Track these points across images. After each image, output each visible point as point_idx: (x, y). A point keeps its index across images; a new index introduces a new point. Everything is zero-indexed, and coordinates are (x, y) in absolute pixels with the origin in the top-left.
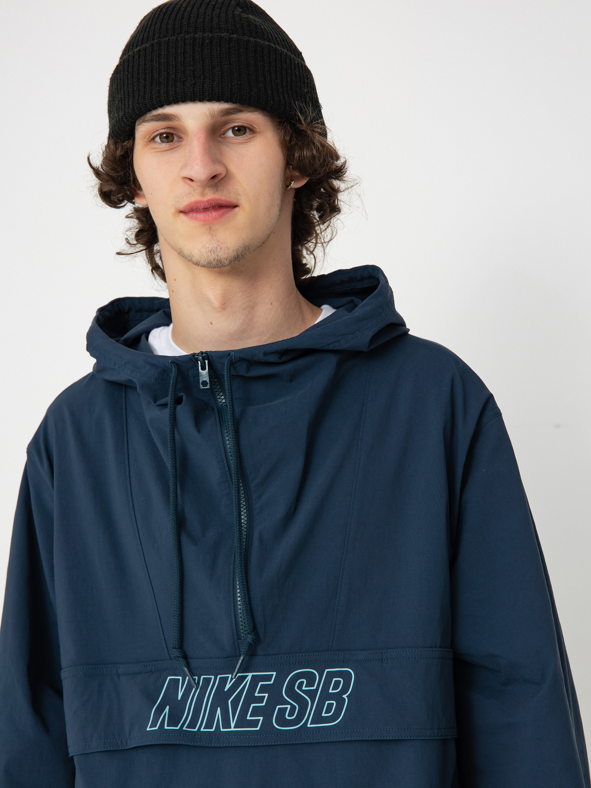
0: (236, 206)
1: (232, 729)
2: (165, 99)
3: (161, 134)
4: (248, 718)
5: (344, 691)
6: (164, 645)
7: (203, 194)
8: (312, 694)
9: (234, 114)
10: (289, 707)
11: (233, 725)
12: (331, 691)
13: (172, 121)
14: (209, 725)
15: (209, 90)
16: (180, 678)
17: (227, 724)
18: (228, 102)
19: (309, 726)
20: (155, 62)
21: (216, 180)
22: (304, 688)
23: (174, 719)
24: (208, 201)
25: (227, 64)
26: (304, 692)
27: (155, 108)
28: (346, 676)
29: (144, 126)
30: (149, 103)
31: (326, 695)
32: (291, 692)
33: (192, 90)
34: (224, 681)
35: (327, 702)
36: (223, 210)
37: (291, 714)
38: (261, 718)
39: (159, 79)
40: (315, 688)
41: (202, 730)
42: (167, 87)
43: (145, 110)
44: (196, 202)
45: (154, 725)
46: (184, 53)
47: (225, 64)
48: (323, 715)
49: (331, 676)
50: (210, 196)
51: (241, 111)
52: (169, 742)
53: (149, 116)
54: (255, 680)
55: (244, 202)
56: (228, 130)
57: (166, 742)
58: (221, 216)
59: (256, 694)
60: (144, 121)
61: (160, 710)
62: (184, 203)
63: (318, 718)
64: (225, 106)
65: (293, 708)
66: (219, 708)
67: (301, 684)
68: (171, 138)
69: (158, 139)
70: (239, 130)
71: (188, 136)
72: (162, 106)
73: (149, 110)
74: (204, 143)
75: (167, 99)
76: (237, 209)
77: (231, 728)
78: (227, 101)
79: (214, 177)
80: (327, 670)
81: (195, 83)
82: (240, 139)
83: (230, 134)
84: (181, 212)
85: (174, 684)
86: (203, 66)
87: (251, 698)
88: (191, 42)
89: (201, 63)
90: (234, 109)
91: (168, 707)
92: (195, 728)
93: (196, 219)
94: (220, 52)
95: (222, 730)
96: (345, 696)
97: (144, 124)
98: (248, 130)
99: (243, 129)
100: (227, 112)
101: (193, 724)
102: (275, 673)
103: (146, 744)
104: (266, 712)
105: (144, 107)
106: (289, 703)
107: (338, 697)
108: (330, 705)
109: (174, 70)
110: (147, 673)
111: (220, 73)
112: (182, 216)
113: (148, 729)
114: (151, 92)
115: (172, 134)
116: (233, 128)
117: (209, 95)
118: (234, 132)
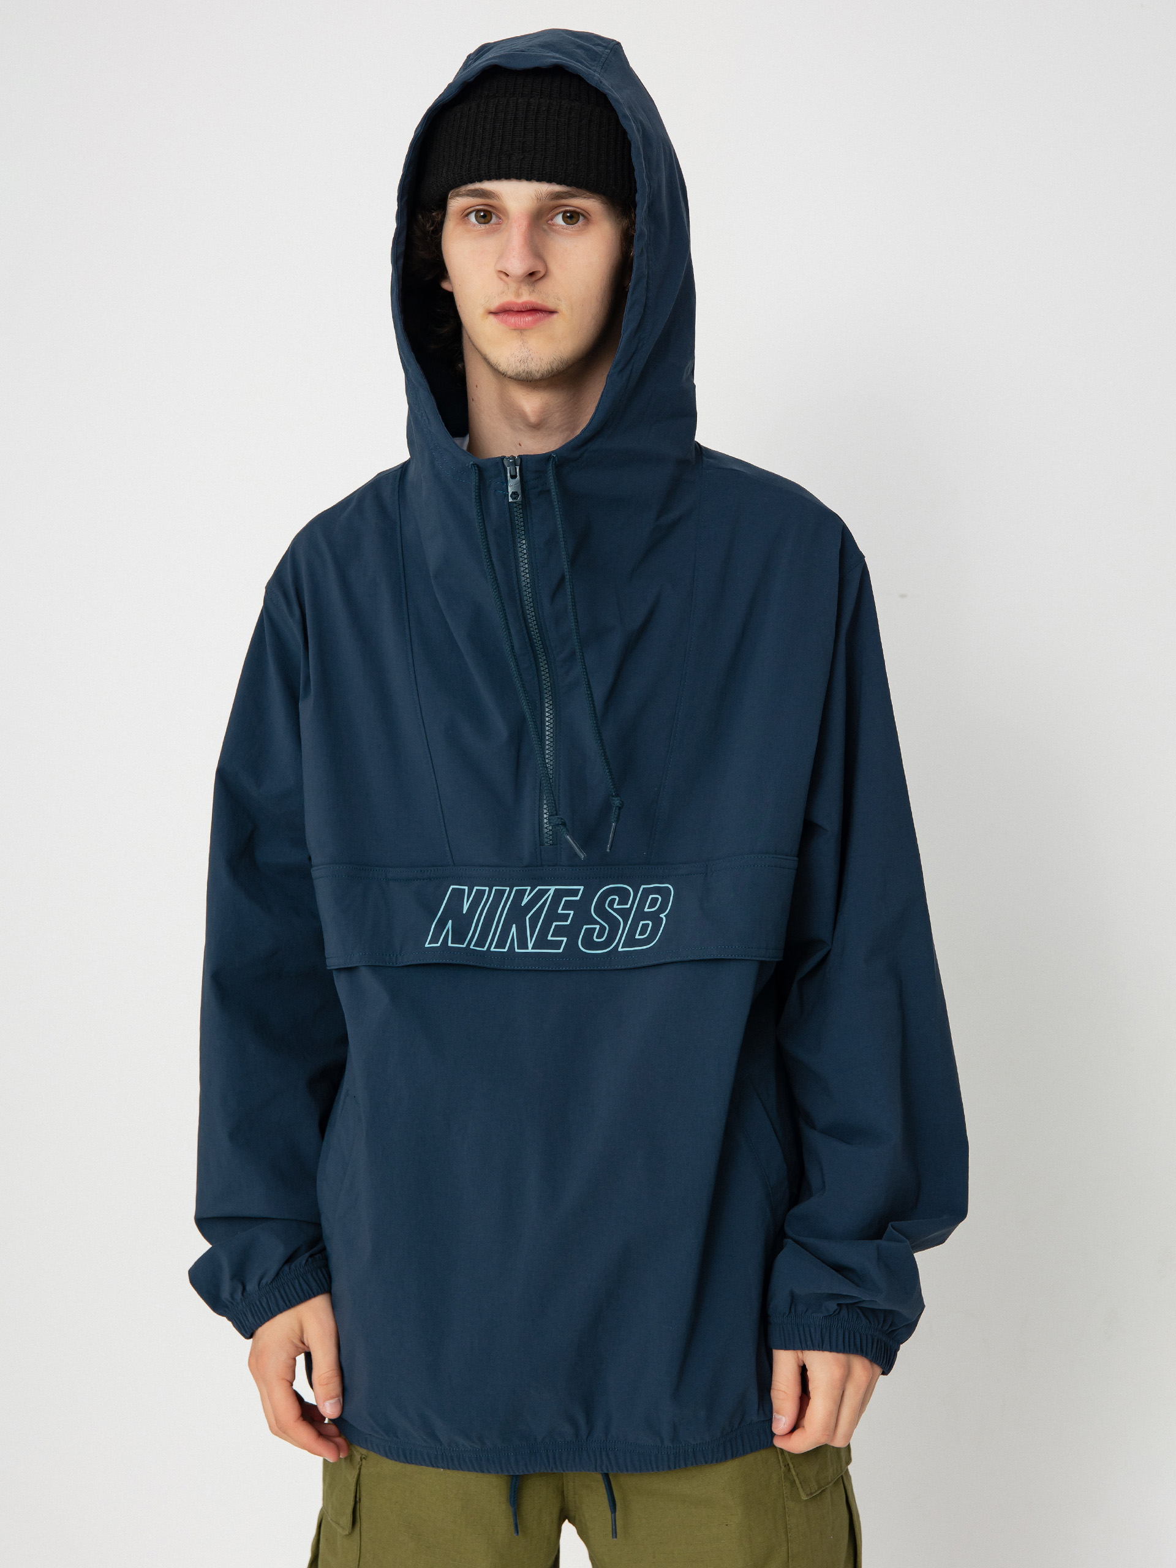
0: (552, 312)
1: (530, 950)
2: (485, 173)
3: (478, 211)
4: (549, 938)
5: (662, 909)
6: (447, 848)
7: (518, 294)
8: (625, 914)
9: (565, 198)
10: (598, 927)
11: (530, 945)
12: (646, 910)
13: (489, 198)
14: (501, 943)
15: (539, 169)
16: (466, 888)
17: (523, 944)
18: (561, 184)
19: (620, 949)
20: (479, 126)
21: (534, 279)
22: (615, 906)
23: (459, 936)
24: (522, 304)
25: (565, 139)
26: (615, 910)
27: (472, 181)
28: (665, 893)
29: (457, 201)
30: (466, 175)
31: (641, 915)
32: (600, 909)
33: (519, 167)
34: (520, 895)
35: (642, 923)
36: (539, 315)
37: (600, 936)
38: (565, 939)
39: (481, 147)
40: (628, 906)
41: (492, 949)
42: (489, 159)
43: (460, 182)
44: (509, 303)
45: (435, 939)
46: (514, 120)
47: (562, 138)
48: (637, 937)
49: (647, 892)
50: (527, 297)
51: (573, 196)
52: (454, 962)
53: (464, 189)
54: (558, 895)
55: (563, 307)
56: (558, 214)
57: (451, 962)
58: (535, 322)
59: (560, 911)
60: (458, 195)
61: (442, 924)
62: (495, 304)
63: (630, 941)
64: (556, 188)
65: (602, 928)
66: (514, 925)
67: (613, 901)
68: (488, 217)
69: (472, 218)
70: (571, 217)
71: (508, 218)
72: (480, 180)
73: (465, 183)
74: (526, 230)
75: (488, 173)
76: (555, 316)
77: (528, 949)
78: (559, 183)
79: (532, 274)
80: (643, 887)
81: (523, 159)
82: (571, 228)
83: (559, 220)
84: (491, 313)
85: (458, 895)
86: (535, 138)
87: (552, 915)
88: (525, 107)
89: (533, 134)
90: (566, 193)
91: (450, 921)
92: (484, 948)
93: (505, 322)
94: (558, 122)
95: (517, 950)
96: (662, 916)
97: (458, 198)
98: (581, 218)
99: (577, 216)
100: (558, 196)
101: (481, 942)
102: (582, 888)
103: (425, 962)
104: (571, 932)
105: (459, 179)
106: (597, 923)
107: (655, 917)
108: (645, 926)
109: (500, 140)
110: (424, 880)
111: (555, 148)
112: (492, 318)
113: (427, 945)
114: (470, 162)
115: (490, 213)
116: (565, 212)
117: (539, 174)
118: (564, 218)
